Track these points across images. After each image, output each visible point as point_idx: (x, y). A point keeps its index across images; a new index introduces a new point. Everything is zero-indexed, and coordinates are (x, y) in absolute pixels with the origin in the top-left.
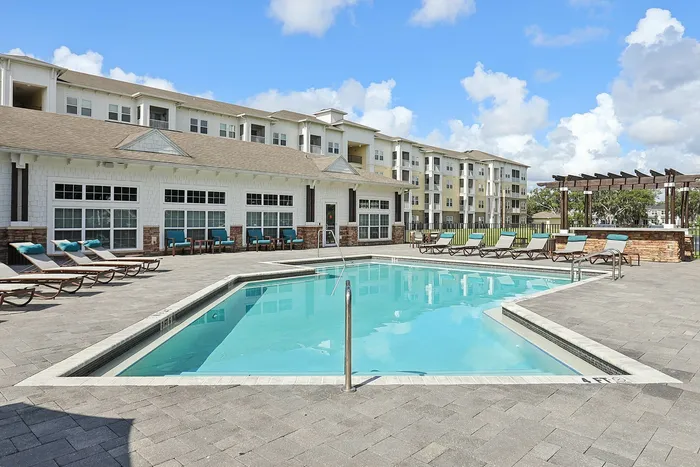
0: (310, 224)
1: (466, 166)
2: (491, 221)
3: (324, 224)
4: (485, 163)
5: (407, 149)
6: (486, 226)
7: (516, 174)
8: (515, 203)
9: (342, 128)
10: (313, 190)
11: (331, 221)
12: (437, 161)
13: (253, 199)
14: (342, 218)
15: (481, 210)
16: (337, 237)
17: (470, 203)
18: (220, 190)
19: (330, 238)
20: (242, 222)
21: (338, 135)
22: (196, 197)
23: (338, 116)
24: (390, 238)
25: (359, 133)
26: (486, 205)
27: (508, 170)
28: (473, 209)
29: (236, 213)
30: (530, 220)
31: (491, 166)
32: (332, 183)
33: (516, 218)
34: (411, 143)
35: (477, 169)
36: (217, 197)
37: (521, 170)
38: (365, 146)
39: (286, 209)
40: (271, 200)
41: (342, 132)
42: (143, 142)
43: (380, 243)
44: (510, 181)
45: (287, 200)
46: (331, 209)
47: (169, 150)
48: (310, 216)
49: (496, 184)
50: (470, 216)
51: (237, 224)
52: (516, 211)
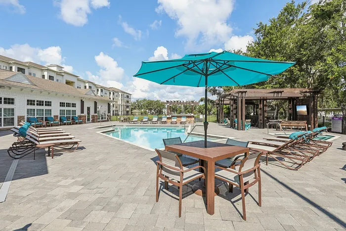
0: (82, 114)
1: (112, 93)
2: (120, 113)
3: (86, 115)
4: (118, 92)
5: (91, 85)
6: (119, 115)
7: (128, 97)
8: (128, 107)
9: (63, 74)
10: (83, 102)
11: (89, 113)
12: (102, 91)
13: (62, 104)
14: (92, 112)
15: (116, 109)
16: (91, 119)
17: (113, 107)
18: (49, 101)
19: (89, 119)
20: (58, 114)
22: (40, 103)
23: (60, 69)
24: (106, 119)
25: (71, 77)
26: (118, 107)
27: (126, 95)
28: (114, 109)
29: (56, 110)
30: (132, 113)
31: (120, 93)
32: (90, 99)
33: (128, 112)
34: (92, 83)
35: (116, 94)
36: (49, 104)
37: (129, 96)
38: (73, 82)
39: (73, 109)
40: (68, 105)
41: (63, 76)
42: (14, 77)
43: (104, 121)
44: (126, 99)
45: (74, 105)
46: (89, 109)
47: (27, 82)
48: (82, 112)
49: (122, 100)
50: (113, 111)
51: (56, 115)
52: (128, 109)
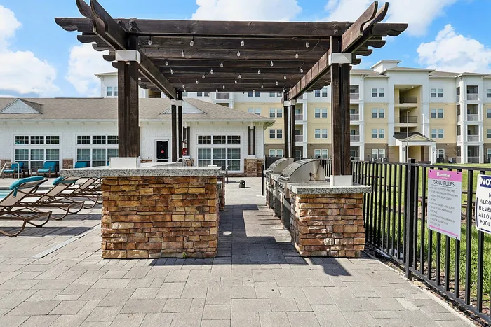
3: (154, 158)
5: (473, 82)
9: (388, 74)
11: (162, 155)
13: (83, 140)
18: (55, 135)
20: (73, 156)
21: (384, 81)
23: (391, 65)
24: (242, 171)
29: (68, 150)
32: (163, 123)
36: (53, 139)
38: (418, 87)
40: (99, 140)
41: (387, 78)
42: (10, 107)
46: (163, 145)
51: (69, 158)
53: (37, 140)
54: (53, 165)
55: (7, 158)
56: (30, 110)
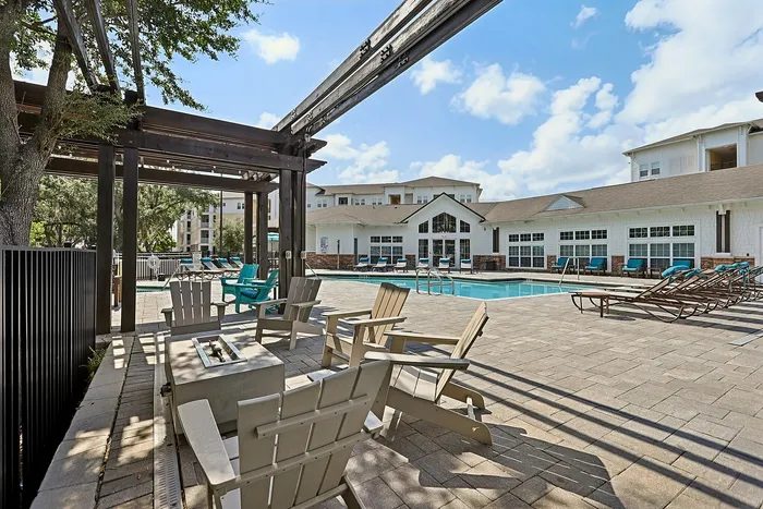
18: (602, 228)
20: (623, 253)
36: (600, 235)
40: (660, 232)
42: (554, 204)
51: (619, 255)
53: (582, 235)
54: (600, 263)
55: (553, 254)
56: (572, 205)
